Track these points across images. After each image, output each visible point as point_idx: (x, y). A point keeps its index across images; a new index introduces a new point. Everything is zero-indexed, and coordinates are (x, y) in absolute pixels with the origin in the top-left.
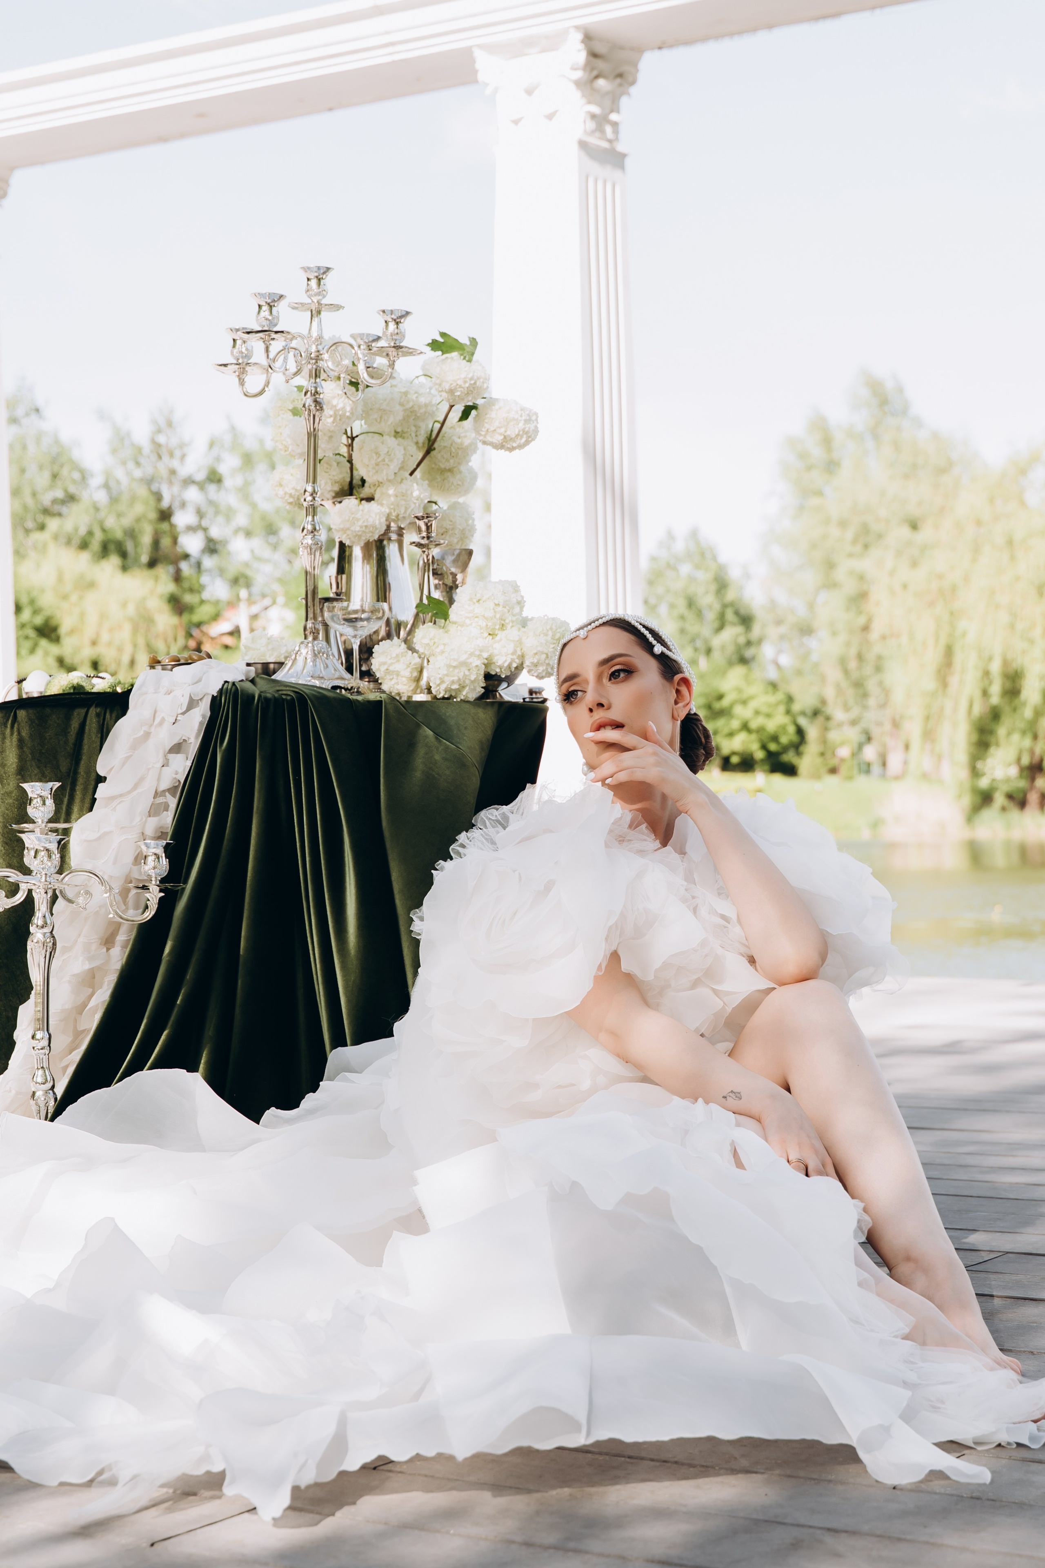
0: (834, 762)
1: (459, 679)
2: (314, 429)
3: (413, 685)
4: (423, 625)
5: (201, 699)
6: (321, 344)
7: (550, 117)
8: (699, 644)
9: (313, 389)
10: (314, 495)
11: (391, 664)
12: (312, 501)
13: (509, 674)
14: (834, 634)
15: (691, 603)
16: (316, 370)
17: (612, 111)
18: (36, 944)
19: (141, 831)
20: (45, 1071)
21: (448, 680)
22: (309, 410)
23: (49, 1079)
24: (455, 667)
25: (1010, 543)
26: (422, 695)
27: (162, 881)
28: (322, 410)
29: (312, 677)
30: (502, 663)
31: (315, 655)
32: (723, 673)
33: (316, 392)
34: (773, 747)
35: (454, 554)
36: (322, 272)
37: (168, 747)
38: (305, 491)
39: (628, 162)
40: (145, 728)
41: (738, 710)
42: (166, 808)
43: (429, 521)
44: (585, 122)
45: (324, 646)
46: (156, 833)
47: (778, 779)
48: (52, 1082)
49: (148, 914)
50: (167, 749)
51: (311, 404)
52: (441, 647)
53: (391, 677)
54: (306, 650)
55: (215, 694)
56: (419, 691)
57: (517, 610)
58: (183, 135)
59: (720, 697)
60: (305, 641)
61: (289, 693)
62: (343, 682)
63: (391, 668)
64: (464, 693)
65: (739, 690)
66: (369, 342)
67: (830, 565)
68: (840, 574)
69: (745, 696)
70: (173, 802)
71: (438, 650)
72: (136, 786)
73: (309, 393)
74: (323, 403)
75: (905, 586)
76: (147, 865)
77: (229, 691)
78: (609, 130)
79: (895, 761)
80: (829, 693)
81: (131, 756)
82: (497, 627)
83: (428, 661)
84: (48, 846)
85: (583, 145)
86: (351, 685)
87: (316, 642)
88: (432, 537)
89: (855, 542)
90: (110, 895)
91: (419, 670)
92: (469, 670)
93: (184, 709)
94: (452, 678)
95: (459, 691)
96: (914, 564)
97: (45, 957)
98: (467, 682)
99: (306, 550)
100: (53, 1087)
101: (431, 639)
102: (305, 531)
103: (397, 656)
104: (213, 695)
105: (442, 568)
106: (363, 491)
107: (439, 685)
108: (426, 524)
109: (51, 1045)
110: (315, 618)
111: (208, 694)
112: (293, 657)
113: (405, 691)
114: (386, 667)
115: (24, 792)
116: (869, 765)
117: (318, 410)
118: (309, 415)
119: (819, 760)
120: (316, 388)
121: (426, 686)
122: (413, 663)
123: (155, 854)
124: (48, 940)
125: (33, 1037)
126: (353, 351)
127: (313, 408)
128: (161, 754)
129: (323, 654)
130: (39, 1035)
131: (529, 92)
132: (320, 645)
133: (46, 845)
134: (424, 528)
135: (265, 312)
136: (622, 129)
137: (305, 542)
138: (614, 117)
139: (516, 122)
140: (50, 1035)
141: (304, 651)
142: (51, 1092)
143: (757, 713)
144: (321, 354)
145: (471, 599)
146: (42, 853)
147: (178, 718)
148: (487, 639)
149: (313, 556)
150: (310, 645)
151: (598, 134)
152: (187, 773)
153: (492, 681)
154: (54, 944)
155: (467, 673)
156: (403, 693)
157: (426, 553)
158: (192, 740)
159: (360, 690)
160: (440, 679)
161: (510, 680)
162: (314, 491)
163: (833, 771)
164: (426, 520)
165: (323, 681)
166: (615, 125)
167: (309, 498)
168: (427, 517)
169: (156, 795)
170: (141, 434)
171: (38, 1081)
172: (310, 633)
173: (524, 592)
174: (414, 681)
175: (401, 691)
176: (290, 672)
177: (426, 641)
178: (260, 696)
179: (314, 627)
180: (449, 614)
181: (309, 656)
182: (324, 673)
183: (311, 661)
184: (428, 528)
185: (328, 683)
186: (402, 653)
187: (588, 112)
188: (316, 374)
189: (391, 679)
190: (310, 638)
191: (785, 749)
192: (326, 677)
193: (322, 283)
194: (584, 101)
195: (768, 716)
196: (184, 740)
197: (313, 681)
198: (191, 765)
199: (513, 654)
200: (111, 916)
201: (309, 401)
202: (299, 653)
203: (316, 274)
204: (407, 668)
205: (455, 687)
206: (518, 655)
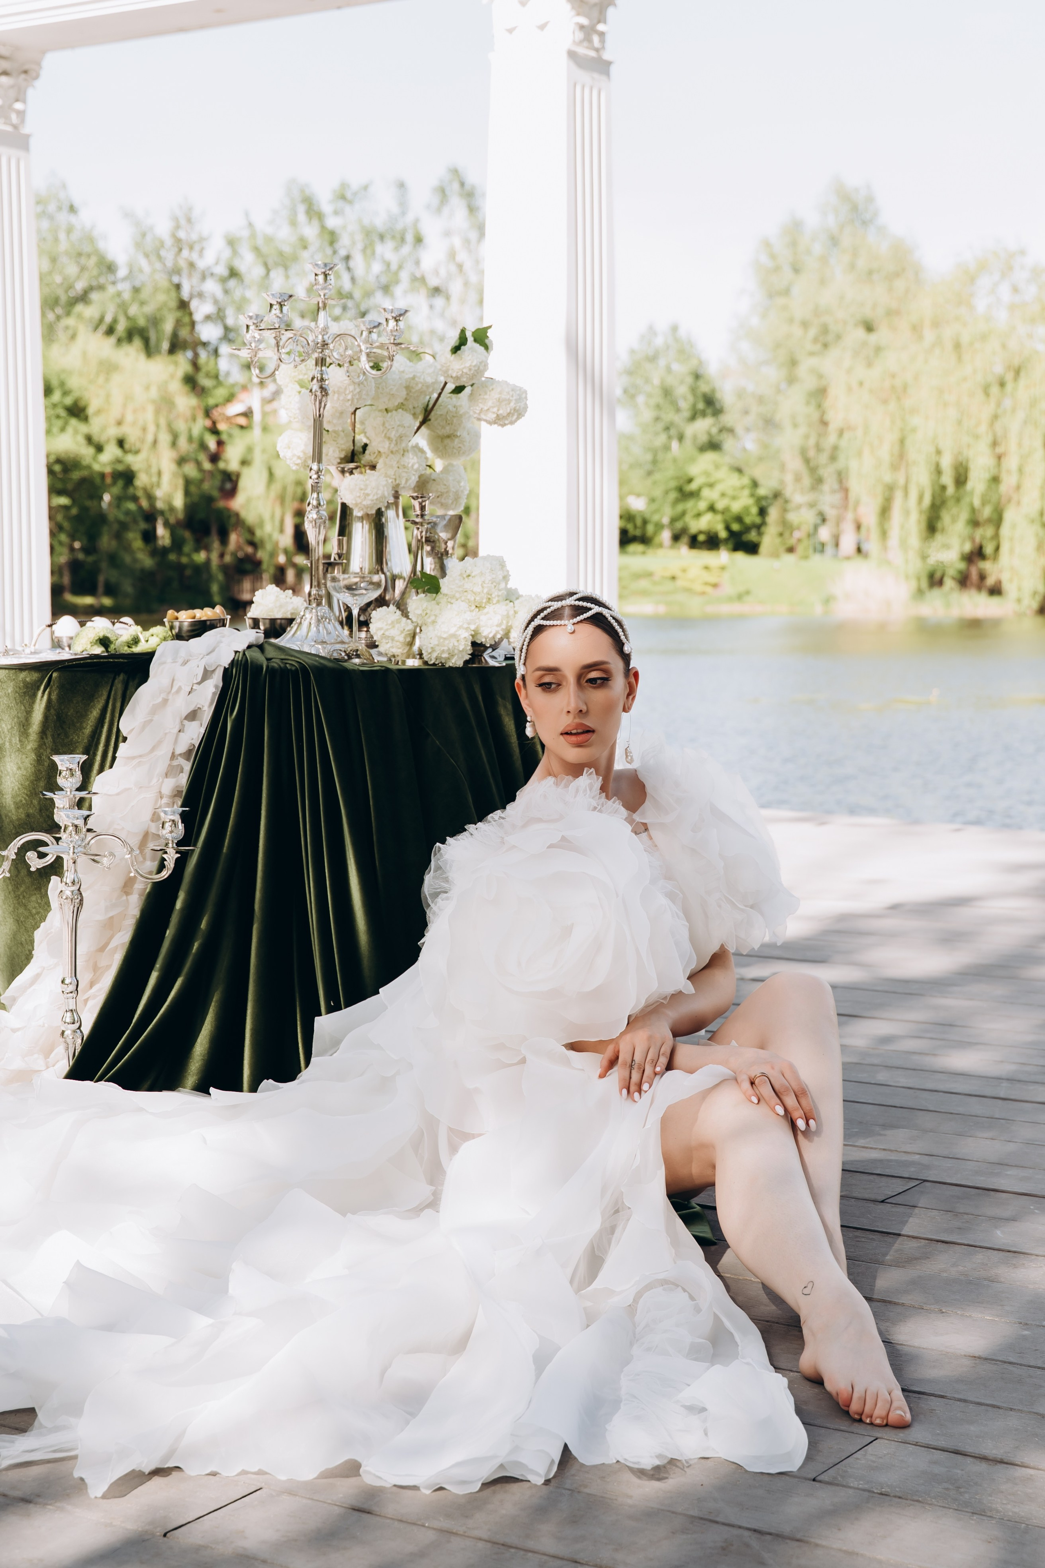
0: (792, 542)
1: (449, 649)
2: (320, 416)
3: (407, 648)
4: (417, 596)
5: (214, 670)
6: (327, 333)
7: (542, 27)
8: (673, 432)
9: (319, 375)
10: (320, 473)
11: (387, 630)
12: (317, 479)
13: (493, 643)
14: (795, 426)
15: (667, 392)
16: (322, 359)
17: (599, 22)
18: (65, 901)
19: (158, 791)
20: (73, 1013)
21: (438, 649)
22: (316, 395)
23: (76, 1019)
24: (445, 639)
25: (957, 346)
26: (414, 660)
27: (179, 844)
28: (327, 396)
29: (315, 641)
30: (487, 634)
31: (319, 621)
32: (692, 460)
33: (322, 380)
34: (735, 527)
35: (445, 519)
36: (328, 268)
37: (184, 714)
38: (311, 469)
39: (613, 69)
40: (163, 696)
41: (706, 493)
42: (182, 771)
43: (423, 501)
44: (574, 33)
45: (327, 611)
46: (173, 792)
47: (740, 557)
48: (79, 1022)
49: (165, 873)
50: (184, 717)
51: (317, 390)
52: (433, 618)
53: (387, 641)
54: (311, 615)
55: (227, 666)
56: (411, 656)
57: (503, 585)
58: (202, 27)
59: (690, 481)
60: (309, 606)
61: (294, 663)
62: (343, 646)
63: (387, 633)
64: (453, 661)
65: (707, 474)
66: (370, 328)
67: (793, 363)
68: (802, 370)
69: (712, 480)
70: (187, 766)
71: (430, 620)
72: (153, 749)
73: (315, 379)
74: (328, 389)
75: (861, 384)
76: (165, 829)
77: (239, 662)
78: (596, 39)
79: (848, 543)
80: (789, 478)
81: (151, 720)
82: (484, 601)
83: (421, 630)
84: (76, 822)
85: (572, 55)
86: (351, 648)
87: (319, 608)
88: (425, 515)
89: (815, 340)
90: (131, 856)
91: (412, 635)
92: (458, 641)
93: (199, 680)
94: (442, 648)
95: (447, 658)
96: (869, 364)
97: (73, 912)
98: (456, 652)
99: (311, 524)
100: (79, 1028)
101: (423, 610)
102: (311, 505)
103: (393, 622)
104: (225, 667)
105: (434, 536)
106: (364, 458)
107: (430, 653)
108: (420, 504)
109: (78, 989)
110: (319, 585)
111: (221, 665)
112: (299, 621)
113: (399, 654)
114: (382, 632)
115: (54, 766)
116: (823, 545)
117: (323, 396)
118: (315, 400)
119: (778, 540)
120: (322, 375)
121: (418, 651)
122: (406, 629)
123: (173, 821)
124: (76, 897)
125: (63, 982)
126: (356, 343)
127: (319, 393)
128: (178, 721)
129: (326, 619)
130: (67, 981)
131: (523, 3)
132: (323, 611)
133: (74, 822)
134: (417, 507)
135: (276, 310)
136: (608, 38)
137: (310, 516)
138: (601, 27)
139: (510, 31)
140: (77, 981)
141: (308, 616)
142: (78, 1031)
143: (723, 495)
144: (327, 344)
145: (461, 575)
146: (71, 828)
147: (194, 688)
148: (474, 611)
149: (317, 530)
150: (314, 611)
151: (585, 44)
152: (200, 739)
153: (478, 648)
154: (81, 900)
155: (456, 644)
156: (398, 656)
157: (420, 530)
158: (206, 708)
159: (359, 653)
160: (432, 648)
161: (493, 648)
162: (319, 469)
163: (791, 550)
164: (420, 500)
165: (325, 646)
166: (602, 35)
167: (315, 476)
168: (422, 497)
169: (173, 756)
170: (163, 229)
171: (67, 1021)
172: (314, 599)
173: (509, 566)
174: (408, 645)
175: (396, 654)
176: (296, 635)
177: (419, 612)
178: (267, 667)
179: (318, 594)
180: (441, 585)
181: (313, 622)
182: (326, 639)
183: (315, 626)
184: (423, 508)
185: (330, 648)
186: (397, 620)
187: (578, 24)
188: (321, 362)
189: (387, 643)
190: (314, 605)
191: (747, 529)
192: (328, 642)
193: (328, 278)
194: (573, 13)
195: (734, 498)
196: (199, 708)
197: (316, 646)
198: (204, 732)
199: (497, 626)
200: (132, 875)
201: (315, 386)
202: (304, 618)
203: (323, 270)
204: (401, 634)
205: (445, 655)
206: (504, 627)
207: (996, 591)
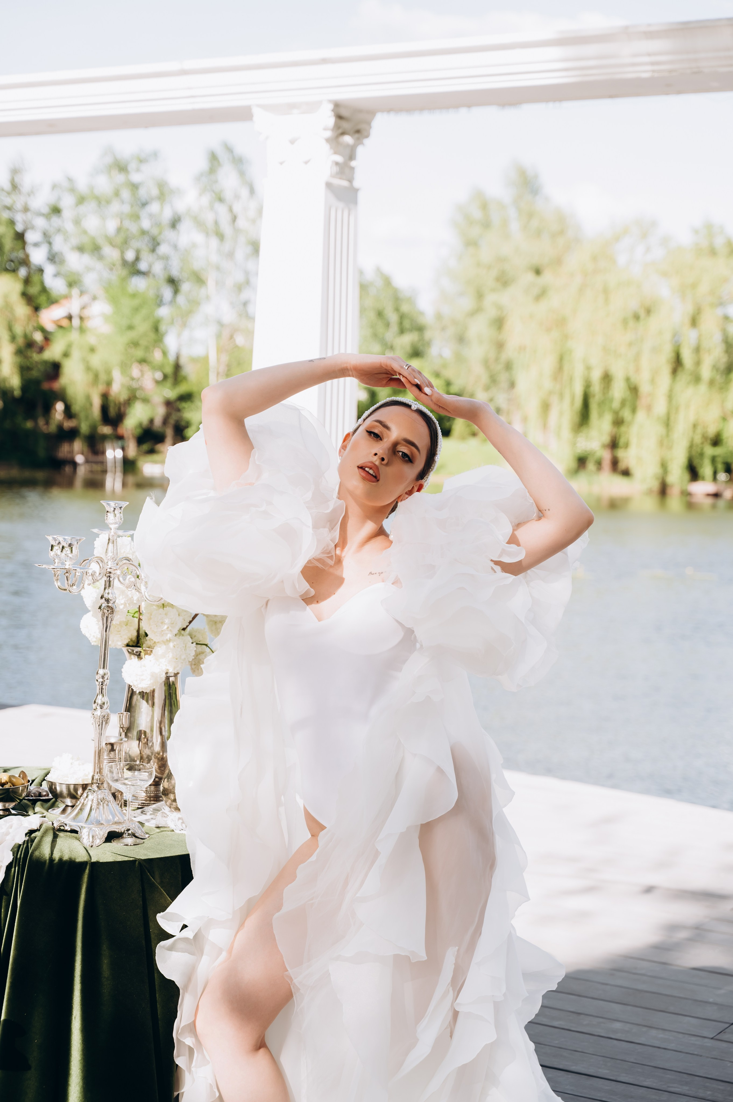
7: (306, 163)
9: (107, 595)
14: (480, 343)
16: (110, 581)
17: (350, 159)
22: (103, 613)
25: (605, 290)
28: (113, 611)
29: (94, 824)
31: (99, 803)
38: (97, 675)
39: (360, 195)
44: (331, 168)
68: (486, 303)
73: (104, 598)
75: (531, 316)
78: (348, 171)
85: (328, 186)
87: (100, 791)
96: (537, 300)
102: (97, 703)
106: (145, 644)
117: (110, 613)
118: (103, 617)
127: (106, 611)
129: (105, 802)
131: (292, 142)
132: (103, 794)
136: (357, 171)
138: (351, 163)
139: (281, 163)
141: (90, 797)
144: (114, 570)
150: (95, 793)
151: (340, 177)
165: (102, 828)
166: (352, 169)
172: (96, 784)
179: (100, 779)
181: (94, 803)
183: (96, 808)
187: (334, 161)
188: (110, 584)
190: (96, 788)
194: (331, 152)
197: (94, 828)
201: (103, 605)
207: (626, 473)
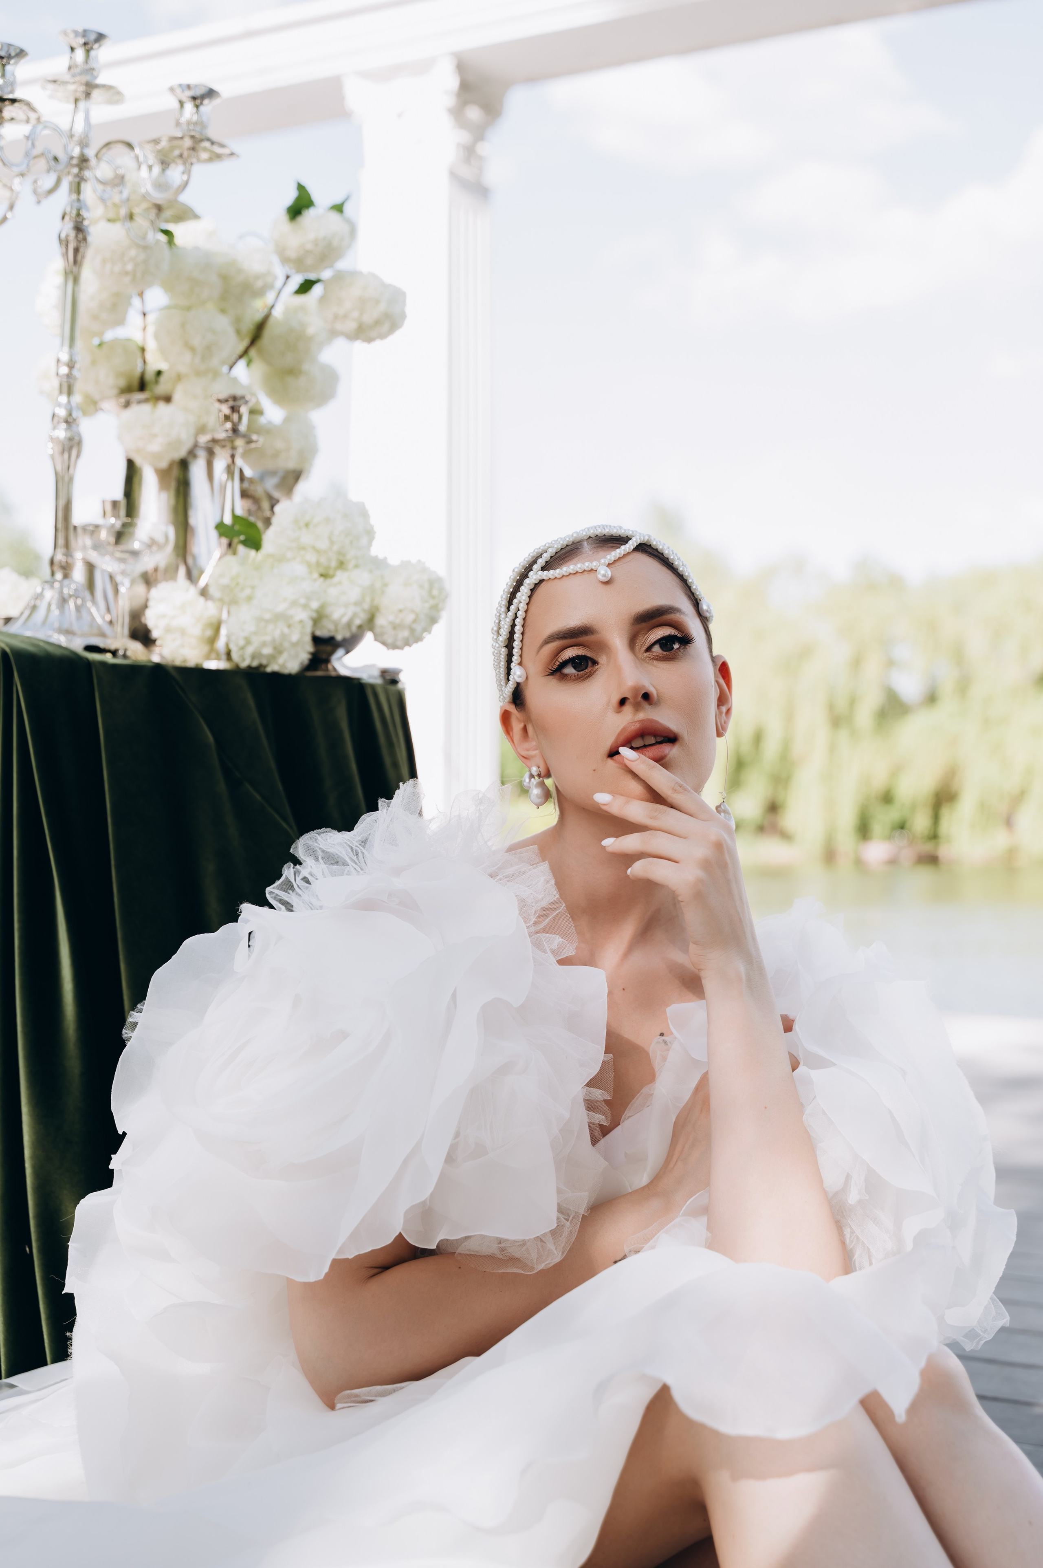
1: (274, 640)
2: (74, 269)
3: (205, 646)
9: (73, 210)
10: (71, 365)
11: (173, 616)
12: (67, 377)
13: (347, 635)
16: (79, 183)
21: (256, 641)
22: (68, 242)
24: (268, 622)
26: (217, 661)
28: (86, 248)
29: (57, 631)
30: (339, 618)
31: (64, 600)
33: (79, 219)
36: (93, 38)
38: (59, 361)
43: (236, 406)
51: (71, 234)
52: (248, 591)
53: (174, 634)
54: (51, 593)
56: (212, 654)
57: (363, 542)
60: (51, 579)
62: (103, 641)
63: (172, 623)
64: (281, 663)
71: (244, 594)
73: (67, 218)
82: (334, 564)
83: (230, 615)
86: (116, 645)
87: (67, 582)
91: (215, 625)
92: (289, 626)
94: (263, 638)
95: (273, 658)
98: (286, 645)
99: (57, 447)
101: (234, 580)
102: (57, 418)
103: (181, 603)
106: (156, 388)
107: (242, 648)
110: (67, 547)
112: (32, 603)
113: (194, 655)
114: (164, 621)
117: (80, 242)
118: (67, 250)
120: (78, 210)
121: (224, 648)
122: (206, 614)
127: (72, 238)
129: (77, 599)
132: (73, 586)
137: (56, 434)
141: (47, 594)
145: (296, 521)
148: (318, 584)
149: (66, 454)
150: (58, 586)
153: (322, 645)
155: (286, 630)
159: (128, 652)
160: (245, 638)
161: (349, 644)
162: (71, 359)
164: (233, 407)
168: (234, 400)
172: (60, 568)
173: (373, 522)
174: (208, 641)
176: (26, 624)
177: (225, 580)
179: (66, 560)
180: (263, 542)
182: (73, 627)
183: (58, 608)
186: (191, 600)
188: (79, 188)
189: (174, 638)
190: (59, 576)
192: (74, 632)
193: (91, 57)
199: (356, 604)
201: (68, 231)
202: (41, 598)
204: (197, 623)
205: (267, 651)
206: (366, 606)
